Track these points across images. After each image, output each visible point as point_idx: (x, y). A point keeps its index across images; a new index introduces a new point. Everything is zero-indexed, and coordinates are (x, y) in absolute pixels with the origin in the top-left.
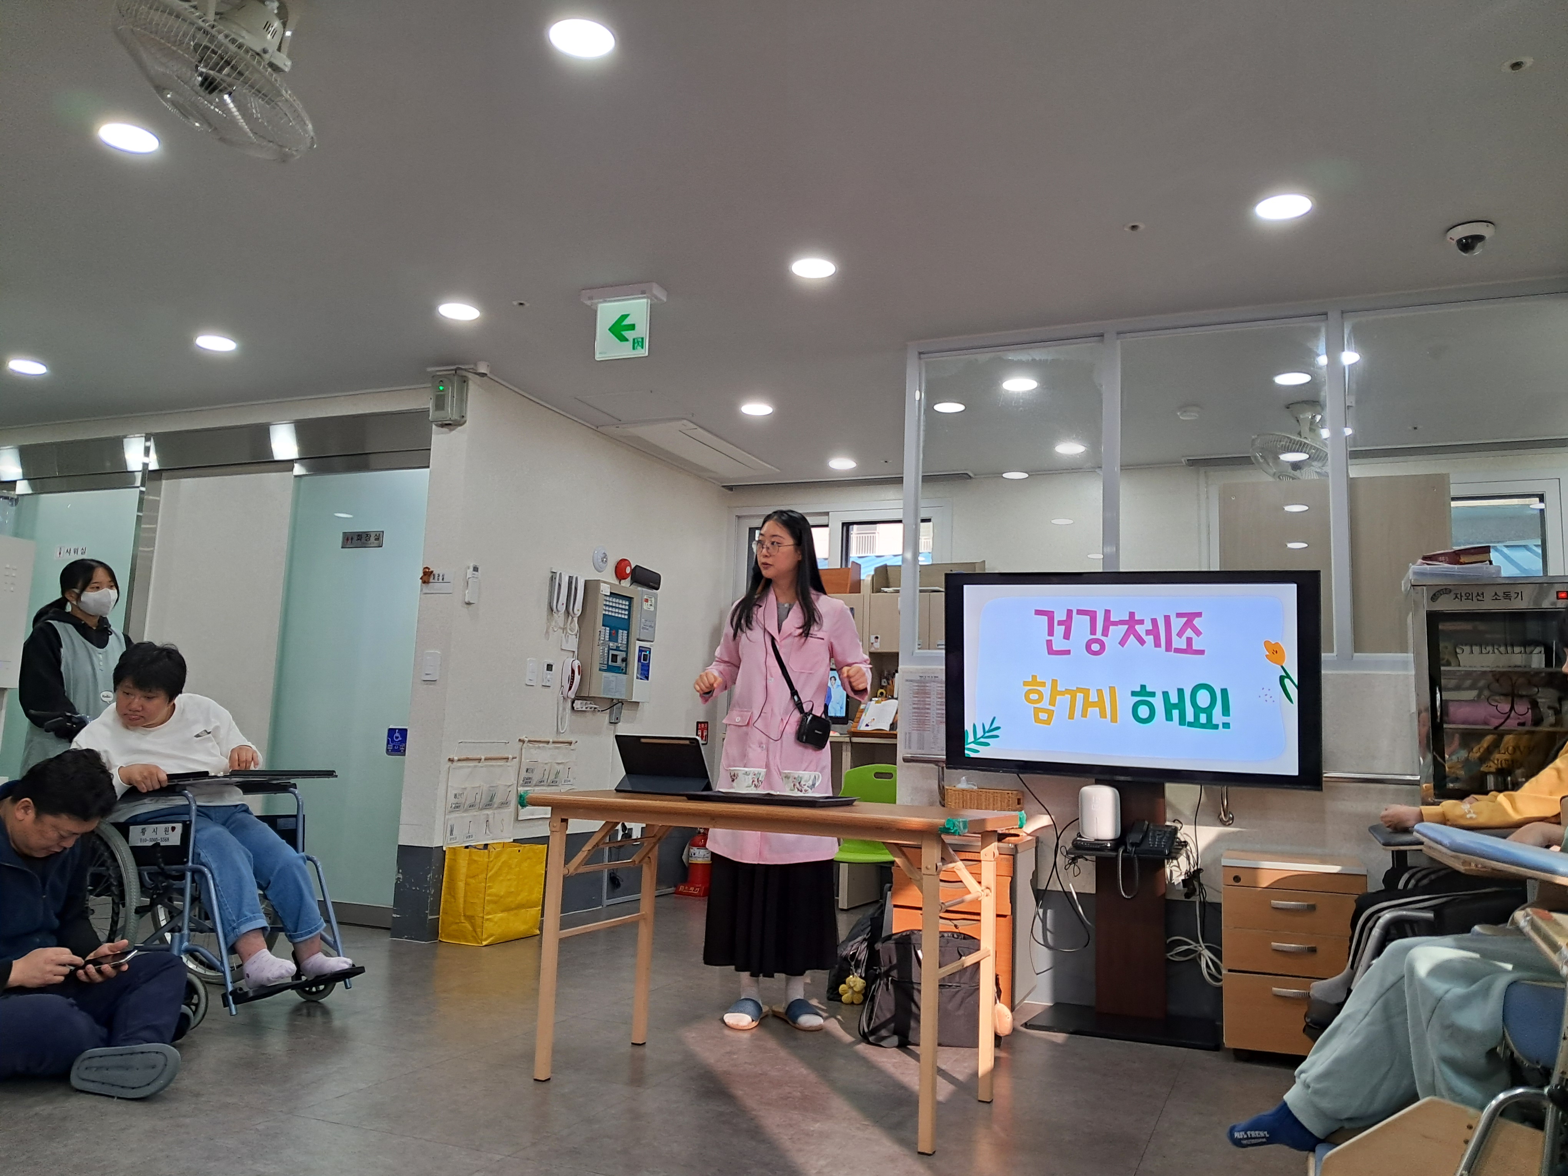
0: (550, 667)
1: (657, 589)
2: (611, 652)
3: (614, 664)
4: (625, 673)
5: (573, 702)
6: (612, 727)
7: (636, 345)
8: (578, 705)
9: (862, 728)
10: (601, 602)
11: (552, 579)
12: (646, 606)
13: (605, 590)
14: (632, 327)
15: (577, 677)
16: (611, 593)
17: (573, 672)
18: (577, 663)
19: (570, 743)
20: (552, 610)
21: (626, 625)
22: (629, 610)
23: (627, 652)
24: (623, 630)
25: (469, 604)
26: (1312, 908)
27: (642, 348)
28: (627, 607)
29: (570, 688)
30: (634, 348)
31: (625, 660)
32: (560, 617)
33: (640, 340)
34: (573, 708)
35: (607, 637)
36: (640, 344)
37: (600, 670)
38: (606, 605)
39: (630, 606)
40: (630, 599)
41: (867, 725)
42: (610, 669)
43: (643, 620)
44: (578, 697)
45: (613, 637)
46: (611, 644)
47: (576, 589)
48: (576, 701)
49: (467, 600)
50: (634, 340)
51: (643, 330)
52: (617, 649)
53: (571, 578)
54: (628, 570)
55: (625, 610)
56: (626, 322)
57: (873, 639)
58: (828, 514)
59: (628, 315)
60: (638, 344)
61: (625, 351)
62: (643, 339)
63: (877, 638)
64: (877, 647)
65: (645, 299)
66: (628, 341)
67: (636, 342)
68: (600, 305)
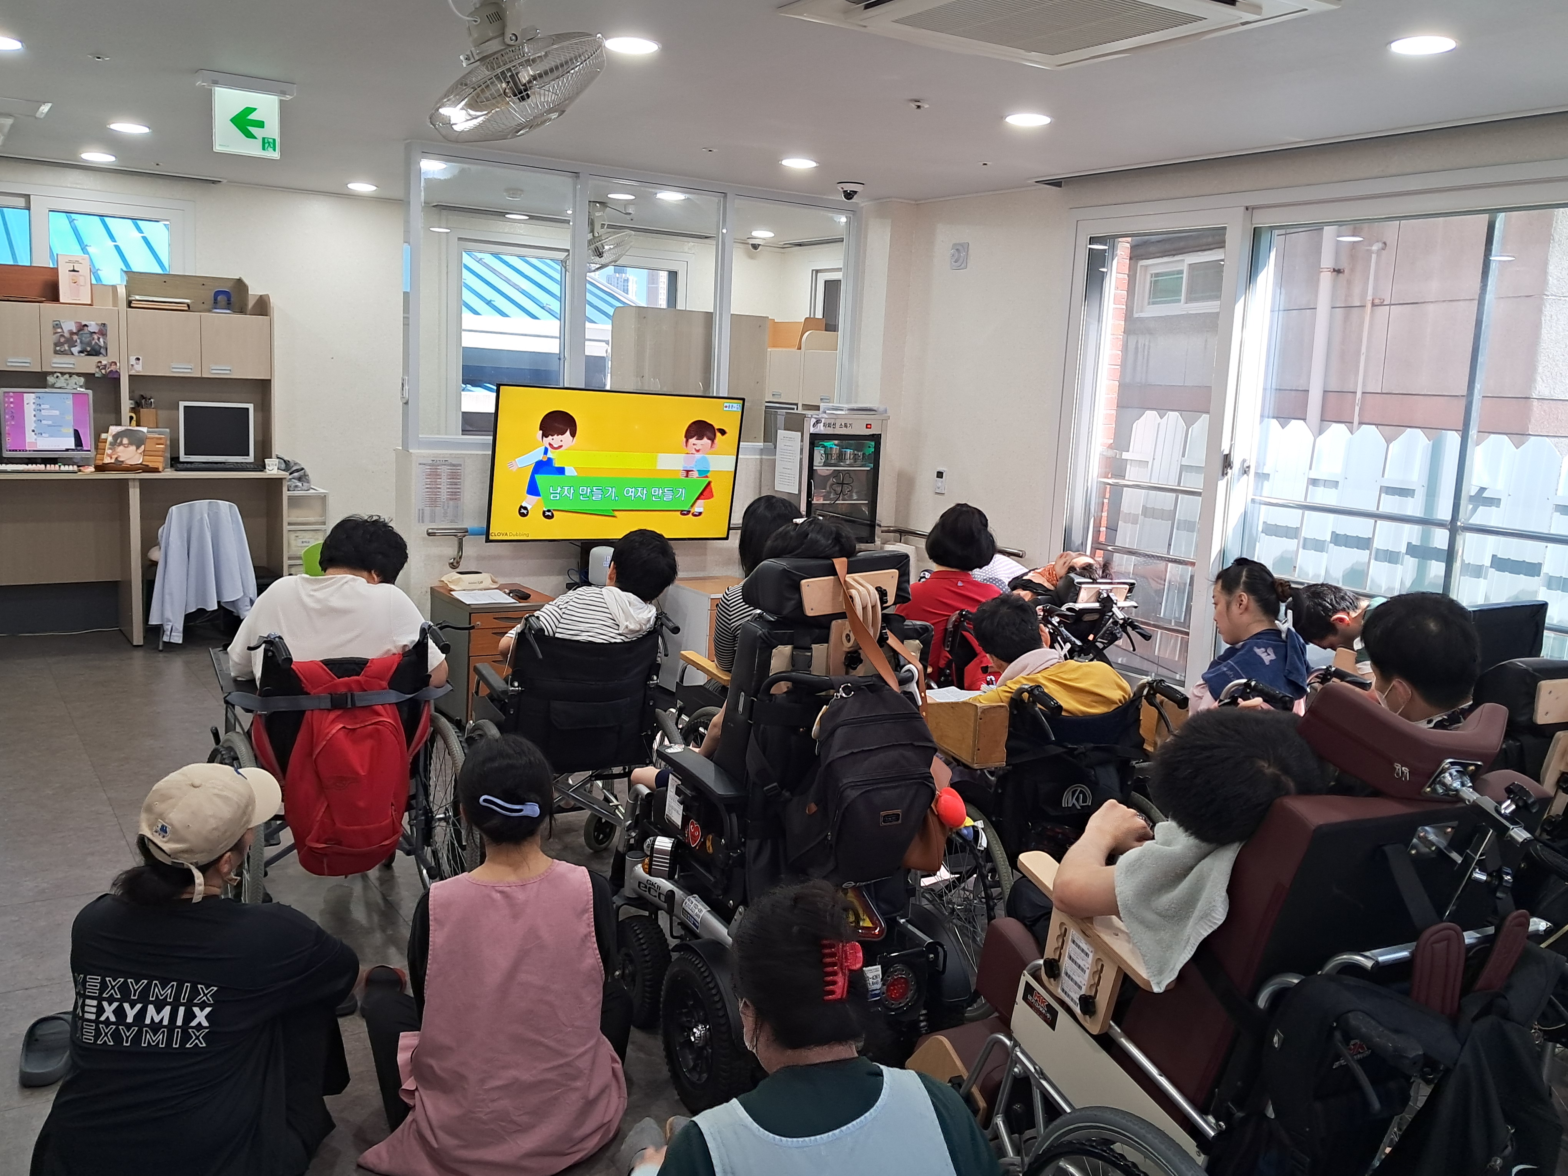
7: (267, 145)
14: (260, 124)
27: (275, 150)
30: (264, 149)
33: (271, 141)
36: (272, 146)
50: (264, 139)
51: (273, 129)
56: (252, 117)
57: (133, 361)
58: (27, 197)
59: (255, 109)
60: (269, 145)
61: (252, 149)
62: (274, 140)
63: (138, 359)
64: (139, 369)
65: (276, 97)
66: (256, 138)
67: (266, 141)
68: (217, 89)
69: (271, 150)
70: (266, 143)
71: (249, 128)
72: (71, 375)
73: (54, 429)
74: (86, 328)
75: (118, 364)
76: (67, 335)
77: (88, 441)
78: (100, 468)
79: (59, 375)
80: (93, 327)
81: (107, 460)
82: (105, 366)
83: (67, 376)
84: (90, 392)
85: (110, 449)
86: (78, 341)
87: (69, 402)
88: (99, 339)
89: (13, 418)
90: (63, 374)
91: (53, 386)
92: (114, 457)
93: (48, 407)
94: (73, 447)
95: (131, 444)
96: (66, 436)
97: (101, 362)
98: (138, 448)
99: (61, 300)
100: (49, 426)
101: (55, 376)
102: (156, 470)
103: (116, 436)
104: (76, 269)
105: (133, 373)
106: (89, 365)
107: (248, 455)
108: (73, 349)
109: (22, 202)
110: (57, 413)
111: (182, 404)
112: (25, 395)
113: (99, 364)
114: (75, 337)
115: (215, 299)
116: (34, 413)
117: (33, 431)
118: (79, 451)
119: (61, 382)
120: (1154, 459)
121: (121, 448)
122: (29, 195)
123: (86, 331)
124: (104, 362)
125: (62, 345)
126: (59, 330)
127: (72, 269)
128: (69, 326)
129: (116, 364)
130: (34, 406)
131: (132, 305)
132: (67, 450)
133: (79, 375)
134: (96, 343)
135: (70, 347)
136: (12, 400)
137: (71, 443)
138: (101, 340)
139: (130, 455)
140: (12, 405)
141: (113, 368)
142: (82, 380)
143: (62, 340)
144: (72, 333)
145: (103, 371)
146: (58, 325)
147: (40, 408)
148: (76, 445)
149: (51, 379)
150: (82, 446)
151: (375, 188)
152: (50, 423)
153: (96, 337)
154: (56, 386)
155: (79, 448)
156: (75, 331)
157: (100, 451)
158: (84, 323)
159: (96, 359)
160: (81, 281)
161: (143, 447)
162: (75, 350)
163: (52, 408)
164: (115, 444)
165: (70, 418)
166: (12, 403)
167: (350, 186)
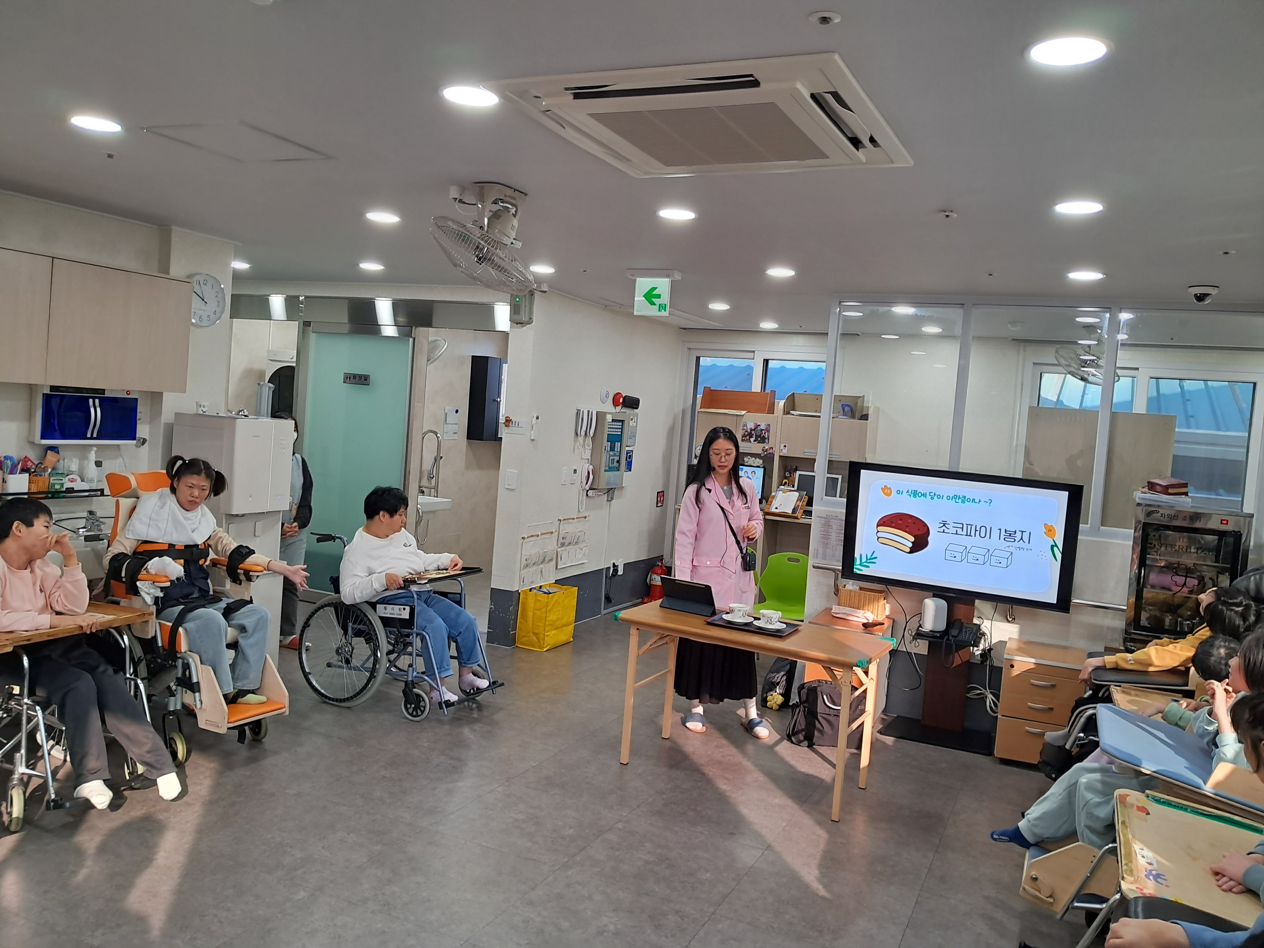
0: (575, 471)
1: (637, 408)
2: (611, 458)
3: (613, 465)
4: (619, 470)
5: (587, 491)
6: (609, 503)
8: (590, 493)
9: (773, 510)
10: (607, 426)
11: (578, 414)
12: (631, 423)
13: (609, 418)
14: (659, 296)
15: (591, 476)
16: (613, 420)
17: (589, 473)
18: (591, 467)
19: (585, 517)
20: (577, 434)
21: (619, 438)
22: (622, 429)
23: (620, 456)
24: (618, 442)
25: (533, 440)
26: (1053, 686)
28: (621, 427)
29: (587, 483)
30: (659, 311)
31: (618, 462)
32: (581, 439)
34: (587, 495)
35: (609, 449)
37: (605, 471)
38: (609, 428)
39: (622, 425)
40: (623, 421)
41: (776, 508)
42: (610, 469)
43: (629, 433)
44: (591, 489)
45: (612, 449)
46: (611, 453)
47: (591, 419)
48: (589, 491)
49: (532, 438)
50: (660, 305)
51: (665, 299)
52: (615, 455)
53: (589, 411)
54: (621, 400)
55: (619, 428)
56: (655, 292)
57: (782, 447)
58: (754, 352)
59: (656, 288)
61: (653, 311)
62: (665, 305)
63: (785, 446)
64: (785, 452)
65: (668, 279)
66: (656, 305)
68: (637, 278)
69: (663, 311)
70: (662, 307)
71: (653, 300)
74: (760, 427)
75: (774, 449)
76: (749, 430)
80: (763, 426)
82: (767, 449)
86: (754, 434)
97: (765, 447)
105: (782, 454)
106: (760, 448)
114: (753, 432)
115: (844, 409)
123: (759, 429)
125: (747, 436)
126: (746, 428)
133: (751, 454)
134: (763, 436)
135: (750, 438)
138: (766, 434)
141: (771, 451)
143: (746, 433)
144: (752, 430)
145: (766, 453)
146: (745, 425)
151: (941, 330)
153: (764, 432)
156: (753, 428)
158: (758, 424)
159: (763, 445)
162: (752, 440)
167: (923, 329)
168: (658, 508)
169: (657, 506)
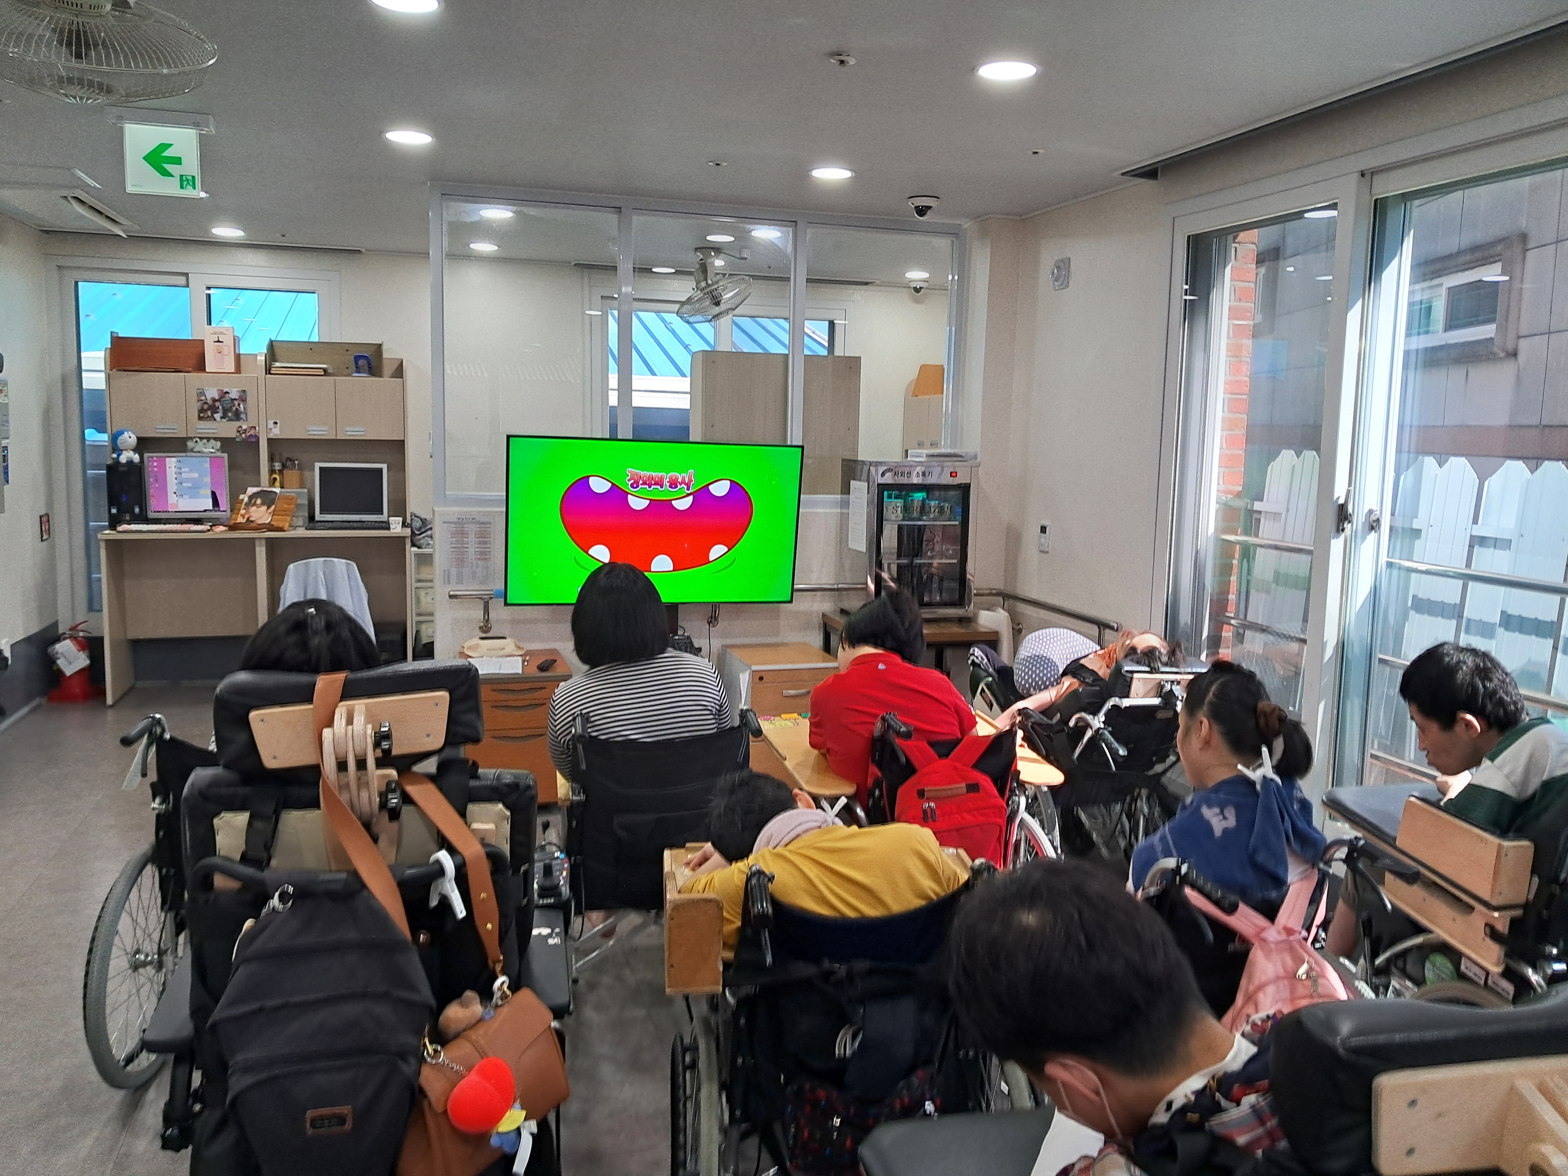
7: (185, 183)
12: (2, 399)
14: (177, 161)
27: (194, 188)
30: (182, 187)
33: (190, 178)
36: (191, 183)
43: (1, 416)
50: (181, 176)
51: (192, 165)
56: (167, 153)
57: (271, 424)
58: (186, 275)
59: (171, 145)
60: (188, 182)
61: (169, 188)
62: (193, 177)
63: (276, 423)
64: (276, 433)
65: (194, 131)
66: (173, 176)
67: (184, 179)
68: (127, 125)
69: (190, 188)
71: (166, 166)
72: (208, 439)
73: (194, 491)
74: (227, 395)
75: (257, 428)
76: (210, 402)
77: (224, 503)
78: (233, 528)
79: (198, 440)
80: (234, 394)
81: (240, 520)
82: (245, 430)
83: (205, 441)
84: (225, 455)
85: (244, 509)
86: (220, 407)
87: (208, 465)
88: (239, 405)
89: (156, 481)
90: (201, 438)
91: (192, 451)
92: (246, 516)
93: (187, 470)
94: (211, 508)
95: (263, 504)
96: (205, 497)
97: (241, 427)
98: (268, 508)
99: (207, 370)
100: (189, 488)
101: (194, 440)
102: (281, 530)
103: (251, 497)
104: (220, 340)
105: (271, 436)
106: (228, 429)
107: (382, 514)
108: (215, 415)
109: (182, 280)
110: (196, 475)
111: (318, 465)
112: (167, 459)
113: (240, 429)
114: (217, 404)
115: (356, 364)
116: (175, 476)
117: (175, 493)
118: (216, 511)
119: (200, 446)
120: (1288, 510)
121: (254, 508)
122: (187, 274)
123: (227, 398)
124: (244, 427)
125: (207, 411)
126: (203, 398)
127: (217, 340)
128: (212, 393)
129: (255, 428)
130: (175, 470)
131: (272, 372)
132: (205, 511)
133: (215, 439)
134: (237, 409)
135: (212, 414)
136: (155, 464)
137: (210, 506)
138: (241, 406)
139: (261, 514)
140: (156, 469)
141: (252, 432)
142: (219, 444)
143: (206, 407)
144: (214, 400)
145: (243, 435)
146: (202, 393)
147: (179, 471)
148: (213, 506)
149: (190, 444)
150: (218, 506)
152: (190, 485)
153: (236, 403)
154: (195, 450)
155: (216, 509)
156: (217, 398)
157: (236, 511)
158: (225, 390)
159: (237, 424)
160: (225, 351)
161: (273, 507)
162: (217, 416)
163: (191, 471)
164: (249, 504)
165: (208, 479)
166: (155, 467)
167: (472, 246)
168: (45, 543)
169: (42, 540)
